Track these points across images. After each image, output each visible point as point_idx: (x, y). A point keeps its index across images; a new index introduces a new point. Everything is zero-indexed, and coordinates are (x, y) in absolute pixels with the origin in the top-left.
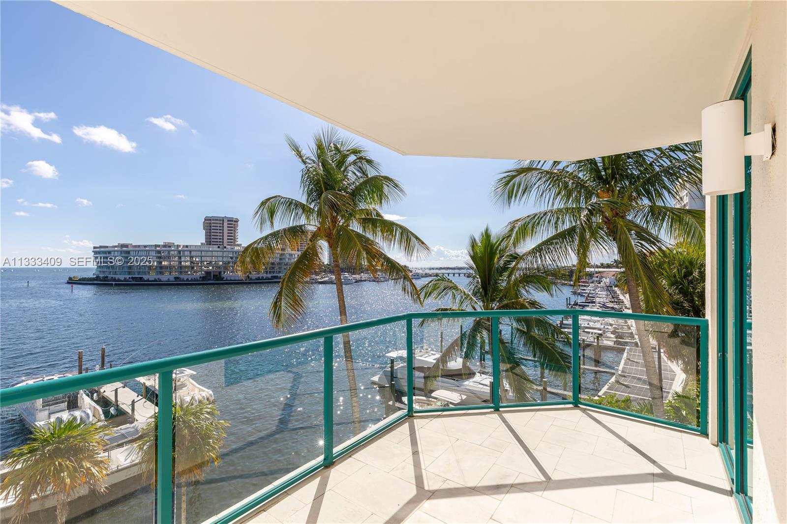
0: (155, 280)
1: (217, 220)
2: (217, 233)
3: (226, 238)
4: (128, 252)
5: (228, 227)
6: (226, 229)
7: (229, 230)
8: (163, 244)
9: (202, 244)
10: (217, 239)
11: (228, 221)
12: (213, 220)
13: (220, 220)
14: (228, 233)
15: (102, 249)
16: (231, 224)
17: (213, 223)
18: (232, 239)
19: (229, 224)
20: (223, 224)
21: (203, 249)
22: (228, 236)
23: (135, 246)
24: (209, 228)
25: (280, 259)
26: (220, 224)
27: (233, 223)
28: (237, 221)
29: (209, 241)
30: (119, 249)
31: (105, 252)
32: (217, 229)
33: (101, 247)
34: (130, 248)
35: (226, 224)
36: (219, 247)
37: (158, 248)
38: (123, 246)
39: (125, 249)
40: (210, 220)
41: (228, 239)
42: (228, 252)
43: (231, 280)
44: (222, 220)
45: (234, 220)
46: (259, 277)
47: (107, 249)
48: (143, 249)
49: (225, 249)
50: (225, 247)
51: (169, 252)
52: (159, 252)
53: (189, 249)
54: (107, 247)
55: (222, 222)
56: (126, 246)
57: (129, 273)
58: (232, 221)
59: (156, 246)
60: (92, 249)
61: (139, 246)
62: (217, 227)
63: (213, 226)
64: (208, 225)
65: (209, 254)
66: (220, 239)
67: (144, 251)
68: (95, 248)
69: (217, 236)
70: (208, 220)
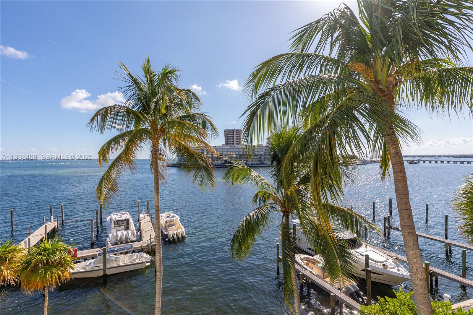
1: (230, 131)
2: (230, 138)
5: (236, 135)
7: (236, 136)
9: (222, 145)
10: (230, 142)
11: (236, 131)
13: (232, 131)
14: (236, 138)
17: (228, 133)
18: (238, 142)
19: (236, 133)
20: (234, 133)
21: (223, 148)
22: (236, 140)
24: (226, 136)
25: (265, 152)
26: (232, 133)
27: (239, 132)
29: (227, 144)
32: (231, 136)
36: (231, 146)
41: (236, 142)
45: (239, 130)
49: (234, 147)
50: (234, 146)
53: (216, 148)
63: (229, 135)
64: (226, 134)
65: (226, 150)
66: (232, 142)
69: (231, 140)
70: (226, 131)
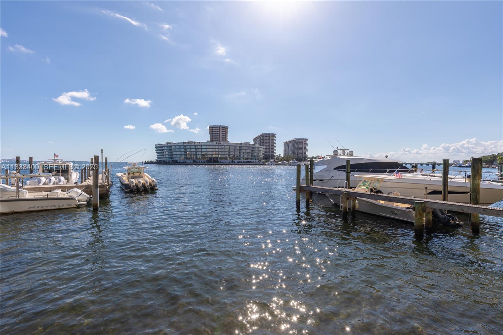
0: (184, 162)
1: (216, 128)
2: (216, 135)
3: (221, 138)
4: (171, 147)
6: (221, 133)
8: (187, 142)
9: (207, 141)
10: (216, 139)
11: (222, 128)
12: (214, 127)
13: (218, 128)
14: (222, 135)
15: (159, 146)
16: (224, 130)
17: (214, 129)
18: (224, 139)
19: (222, 130)
20: (219, 130)
21: (208, 144)
22: (222, 137)
23: (174, 143)
24: (212, 132)
26: (218, 130)
27: (225, 129)
28: (227, 128)
29: (212, 140)
30: (167, 145)
31: (160, 147)
32: (216, 133)
33: (159, 144)
34: (172, 145)
35: (221, 130)
36: (216, 143)
37: (185, 144)
38: (168, 143)
39: (169, 145)
40: (212, 128)
42: (222, 146)
43: (223, 163)
44: (219, 127)
45: (226, 127)
46: (239, 162)
47: (161, 145)
48: (177, 144)
49: (220, 144)
51: (191, 146)
52: (185, 146)
53: (201, 144)
54: (161, 144)
55: (218, 129)
56: (170, 143)
57: (172, 158)
58: (224, 128)
59: (184, 143)
60: (155, 146)
61: (176, 143)
62: (216, 131)
63: (214, 131)
65: (211, 147)
66: (218, 139)
67: (178, 146)
68: (156, 145)
69: (216, 137)
70: (211, 128)
